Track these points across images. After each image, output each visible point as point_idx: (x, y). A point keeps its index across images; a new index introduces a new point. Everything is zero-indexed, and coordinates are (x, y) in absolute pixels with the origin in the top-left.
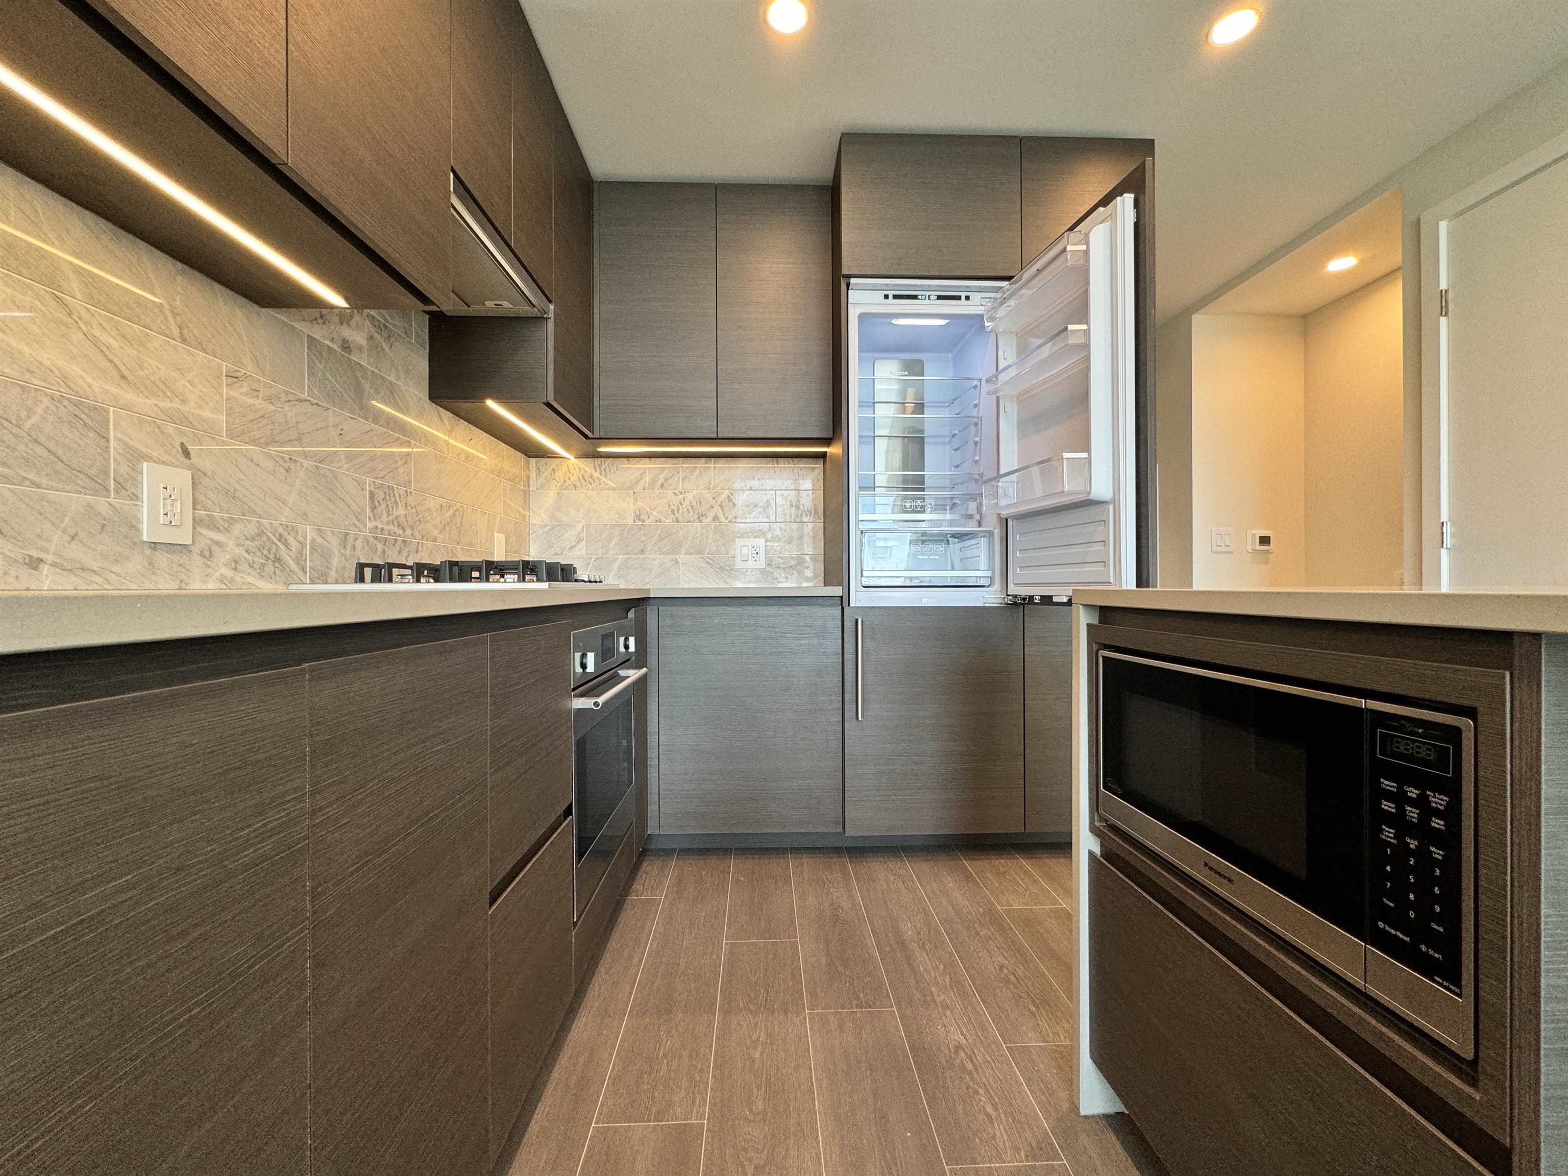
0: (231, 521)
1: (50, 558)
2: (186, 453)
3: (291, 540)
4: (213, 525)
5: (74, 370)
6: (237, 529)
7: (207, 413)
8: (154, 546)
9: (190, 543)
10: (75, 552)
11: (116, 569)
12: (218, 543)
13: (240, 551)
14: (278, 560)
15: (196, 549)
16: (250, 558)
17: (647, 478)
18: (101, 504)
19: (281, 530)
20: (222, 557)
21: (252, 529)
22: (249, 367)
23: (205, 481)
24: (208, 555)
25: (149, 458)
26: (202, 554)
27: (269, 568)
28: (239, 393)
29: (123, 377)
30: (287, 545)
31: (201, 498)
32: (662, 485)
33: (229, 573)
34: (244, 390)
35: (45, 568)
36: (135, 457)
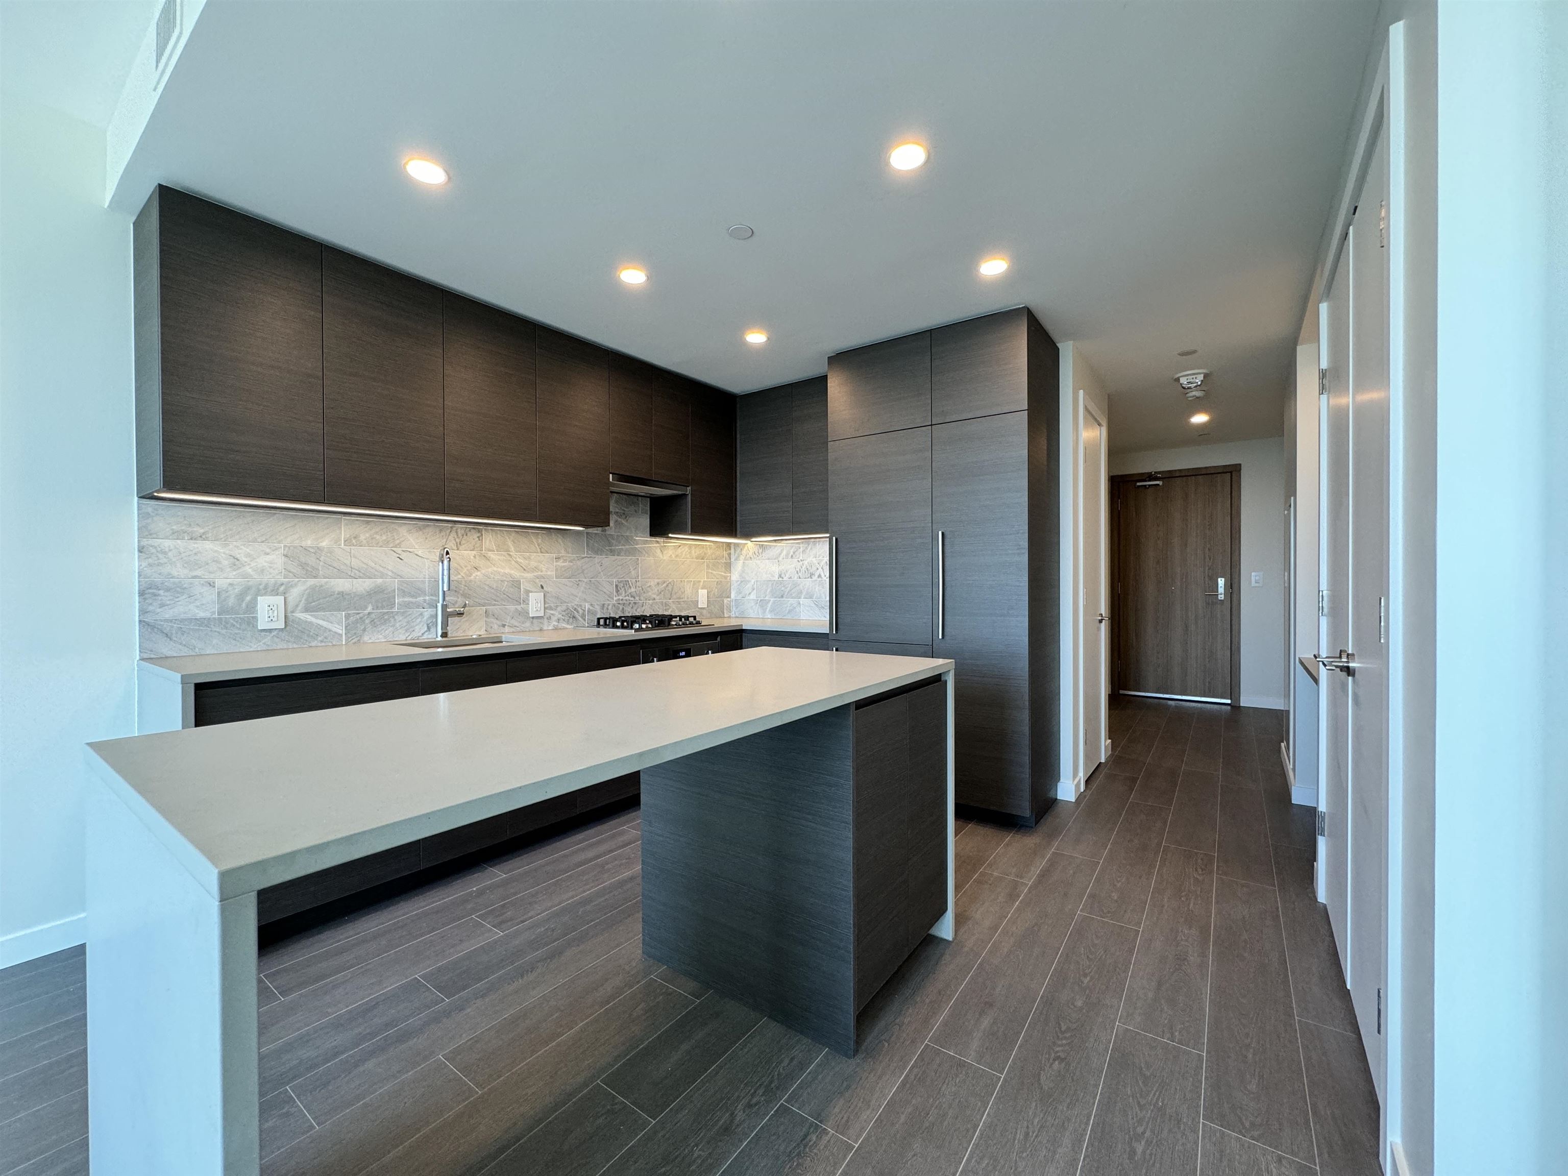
0: (557, 606)
1: (507, 624)
2: (542, 587)
3: (579, 609)
4: (551, 609)
5: (512, 572)
6: (559, 609)
7: (549, 573)
8: (533, 618)
9: (543, 615)
10: (514, 622)
11: (523, 625)
12: (552, 614)
13: (560, 616)
14: (574, 617)
15: (545, 617)
16: (563, 618)
17: (784, 552)
18: (519, 607)
19: (575, 607)
20: (554, 618)
21: (564, 608)
22: (563, 553)
23: (548, 595)
24: (549, 618)
25: (532, 592)
26: (547, 619)
27: (571, 620)
28: (560, 563)
29: (524, 570)
30: (578, 612)
31: (547, 600)
32: (792, 556)
33: (556, 624)
34: (561, 561)
35: (506, 627)
36: (527, 592)
